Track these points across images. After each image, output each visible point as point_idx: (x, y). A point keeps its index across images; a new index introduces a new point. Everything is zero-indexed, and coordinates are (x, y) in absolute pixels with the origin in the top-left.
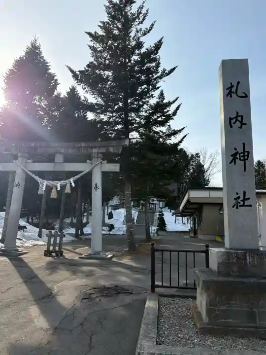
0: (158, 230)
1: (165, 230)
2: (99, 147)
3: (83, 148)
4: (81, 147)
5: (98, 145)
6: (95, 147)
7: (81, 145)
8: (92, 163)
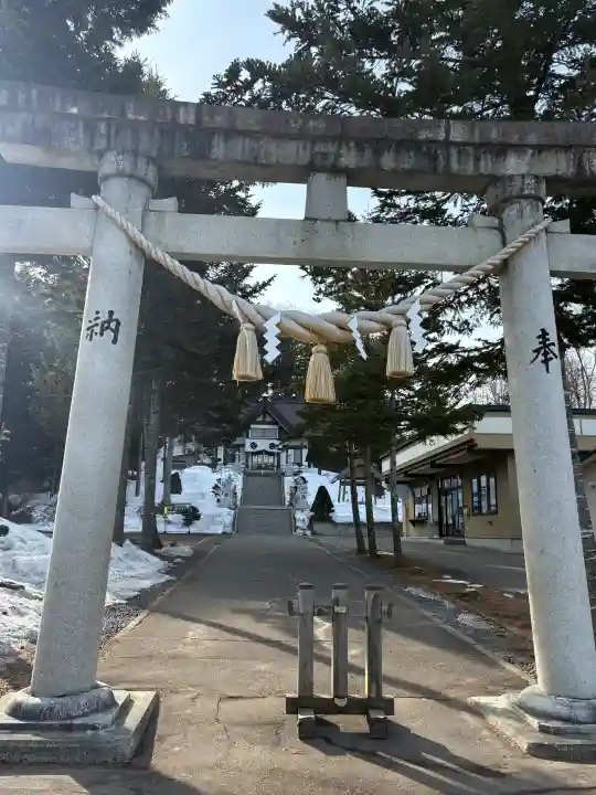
0: (312, 520)
1: (330, 520)
2: (539, 149)
3: (454, 151)
4: (447, 144)
5: (533, 139)
6: (519, 148)
7: (448, 132)
8: (501, 229)
